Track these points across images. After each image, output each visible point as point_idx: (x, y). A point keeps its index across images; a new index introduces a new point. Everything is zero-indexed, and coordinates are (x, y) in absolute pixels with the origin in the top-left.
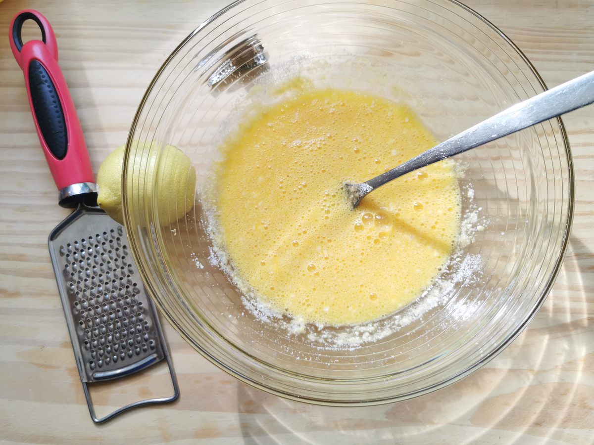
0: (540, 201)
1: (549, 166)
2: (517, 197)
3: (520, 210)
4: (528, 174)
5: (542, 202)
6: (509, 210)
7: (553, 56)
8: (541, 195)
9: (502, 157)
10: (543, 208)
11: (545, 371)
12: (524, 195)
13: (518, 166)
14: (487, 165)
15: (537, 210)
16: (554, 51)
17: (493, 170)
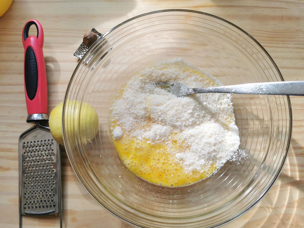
0: (275, 120)
1: (278, 102)
2: (263, 118)
3: (265, 125)
4: (268, 106)
5: (276, 120)
6: (259, 125)
7: (281, 45)
8: (275, 117)
9: (254, 98)
10: (277, 124)
11: (278, 208)
12: (267, 118)
13: (263, 102)
14: (247, 101)
15: (273, 125)
16: (281, 42)
17: (250, 104)
